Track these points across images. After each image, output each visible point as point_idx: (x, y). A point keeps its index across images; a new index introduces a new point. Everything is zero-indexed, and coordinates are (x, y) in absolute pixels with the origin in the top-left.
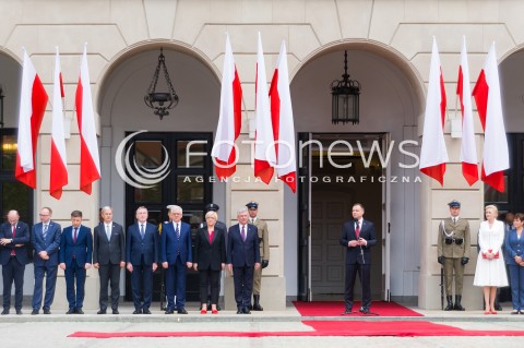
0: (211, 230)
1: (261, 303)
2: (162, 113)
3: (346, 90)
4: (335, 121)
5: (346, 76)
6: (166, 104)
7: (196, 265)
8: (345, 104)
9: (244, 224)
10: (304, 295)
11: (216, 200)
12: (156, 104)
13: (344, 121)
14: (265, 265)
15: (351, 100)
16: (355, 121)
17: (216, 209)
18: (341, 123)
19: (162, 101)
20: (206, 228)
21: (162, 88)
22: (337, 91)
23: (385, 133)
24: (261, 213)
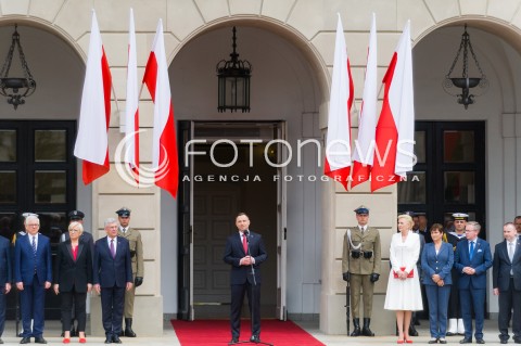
0: (75, 244)
1: (134, 328)
2: (16, 102)
3: (234, 73)
4: (222, 108)
5: (234, 56)
6: (22, 91)
7: (57, 286)
8: (233, 89)
9: (113, 237)
10: (185, 312)
11: (80, 207)
12: (9, 91)
13: (231, 108)
14: (138, 282)
15: (240, 84)
16: (246, 108)
17: (80, 217)
18: (228, 111)
19: (16, 87)
20: (69, 241)
21: (16, 72)
22: (224, 73)
23: (280, 121)
24: (133, 221)
